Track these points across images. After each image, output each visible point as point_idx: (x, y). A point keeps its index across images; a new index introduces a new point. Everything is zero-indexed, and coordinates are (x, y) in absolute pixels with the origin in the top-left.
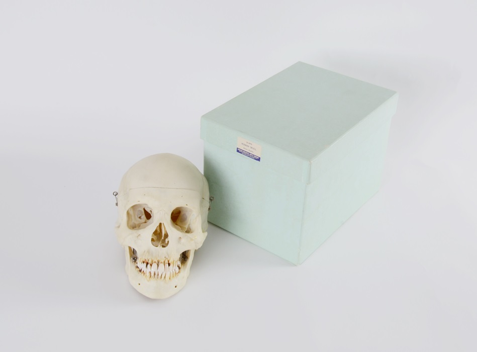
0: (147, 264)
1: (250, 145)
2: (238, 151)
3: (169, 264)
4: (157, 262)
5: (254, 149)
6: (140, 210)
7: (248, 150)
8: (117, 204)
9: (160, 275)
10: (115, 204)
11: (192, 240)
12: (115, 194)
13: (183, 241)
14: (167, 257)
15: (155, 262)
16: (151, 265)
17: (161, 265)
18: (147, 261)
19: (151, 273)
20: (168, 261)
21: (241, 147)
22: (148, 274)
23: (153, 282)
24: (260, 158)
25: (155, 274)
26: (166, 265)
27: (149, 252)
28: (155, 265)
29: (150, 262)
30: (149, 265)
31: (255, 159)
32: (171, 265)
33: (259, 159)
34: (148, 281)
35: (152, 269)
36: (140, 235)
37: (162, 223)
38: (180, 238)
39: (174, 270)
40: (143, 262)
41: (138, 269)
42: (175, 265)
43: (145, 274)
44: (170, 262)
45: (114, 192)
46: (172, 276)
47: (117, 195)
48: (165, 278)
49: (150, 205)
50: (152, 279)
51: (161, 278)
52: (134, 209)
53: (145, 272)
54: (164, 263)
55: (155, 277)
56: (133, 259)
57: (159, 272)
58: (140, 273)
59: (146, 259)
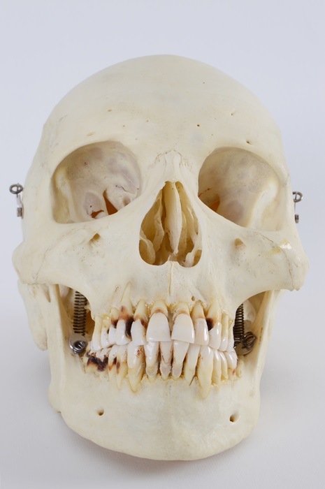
0: (130, 322)
3: (210, 324)
4: (166, 311)
6: (93, 195)
8: (21, 212)
9: (178, 361)
10: (16, 212)
12: (15, 189)
13: (247, 253)
14: (199, 297)
15: (159, 311)
16: (145, 324)
17: (183, 322)
18: (129, 312)
19: (144, 357)
20: (206, 313)
22: (134, 361)
23: (154, 395)
25: (160, 358)
26: (198, 321)
27: (132, 284)
28: (158, 323)
29: (140, 312)
30: (136, 327)
32: (217, 328)
34: (135, 392)
35: (150, 338)
36: (97, 237)
37: (173, 180)
38: (238, 243)
39: (224, 352)
40: (115, 323)
41: (94, 368)
42: (227, 331)
43: (122, 368)
44: (210, 316)
45: (12, 187)
46: (219, 373)
47: (21, 190)
48: (196, 375)
49: (129, 139)
50: (151, 381)
51: (183, 374)
52: (73, 187)
53: (121, 359)
54: (191, 314)
55: (159, 372)
56: (76, 345)
57: (176, 344)
58: (102, 374)
59: (123, 309)
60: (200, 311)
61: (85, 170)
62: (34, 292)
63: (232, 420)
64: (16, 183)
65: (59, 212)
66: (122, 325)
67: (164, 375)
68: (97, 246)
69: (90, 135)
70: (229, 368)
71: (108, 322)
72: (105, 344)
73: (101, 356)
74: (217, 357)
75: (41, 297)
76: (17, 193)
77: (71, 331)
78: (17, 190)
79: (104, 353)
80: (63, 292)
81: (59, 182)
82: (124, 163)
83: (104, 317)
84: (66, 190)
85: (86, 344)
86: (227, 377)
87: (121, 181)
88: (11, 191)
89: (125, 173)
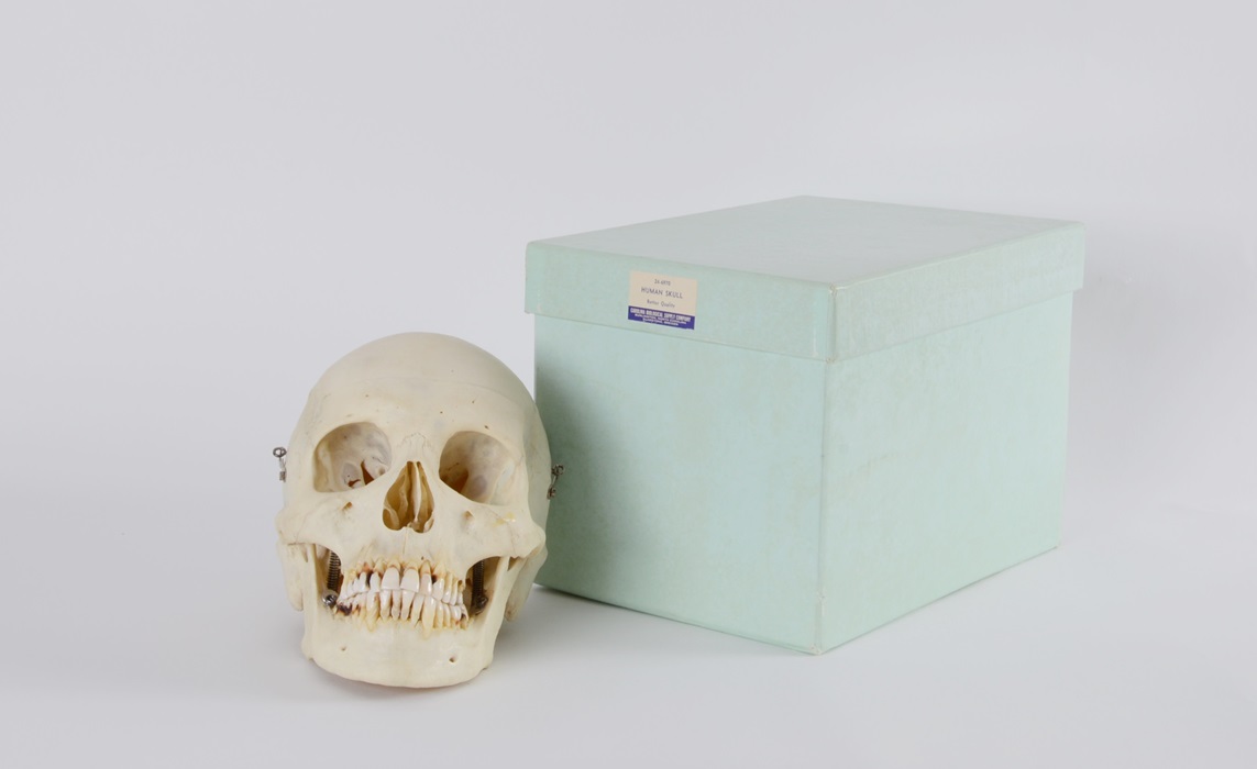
0: (370, 574)
1: (665, 288)
2: (632, 316)
3: (434, 579)
4: (399, 567)
5: (676, 295)
6: (351, 466)
7: (659, 303)
8: (283, 476)
9: (406, 606)
10: (278, 476)
11: (500, 521)
12: (278, 452)
13: (476, 524)
14: (428, 557)
15: (393, 566)
16: (381, 576)
17: (411, 577)
18: (370, 567)
19: (379, 603)
20: (432, 571)
21: (641, 301)
22: (372, 605)
23: (386, 633)
24: (693, 318)
25: (391, 604)
26: (424, 576)
27: (375, 544)
28: (391, 575)
29: (378, 566)
30: (375, 578)
31: (681, 326)
32: (440, 583)
33: (690, 324)
34: (371, 630)
35: (383, 587)
36: (349, 505)
37: (415, 461)
38: (468, 515)
39: (448, 604)
40: (358, 576)
41: (341, 615)
42: (450, 587)
43: (362, 611)
44: (435, 573)
45: (276, 450)
46: (441, 620)
47: (285, 453)
48: (420, 619)
49: (381, 422)
50: (384, 621)
51: (409, 617)
52: (334, 458)
53: (362, 605)
54: (419, 571)
55: (390, 615)
56: (328, 598)
57: (405, 593)
58: (347, 618)
59: (365, 564)
60: (426, 568)
61: (345, 443)
62: (293, 553)
63: (452, 660)
64: (279, 446)
65: (320, 482)
66: (364, 576)
67: (395, 617)
68: (350, 513)
69: (349, 416)
70: (452, 619)
71: (354, 575)
72: (351, 593)
73: (347, 604)
74: (441, 608)
75: (299, 557)
76: (280, 456)
77: (325, 587)
78: (281, 453)
79: (350, 601)
80: (320, 553)
81: (321, 454)
82: (379, 439)
83: (352, 571)
84: (326, 461)
85: (336, 598)
86: (449, 624)
87: (378, 454)
88: (274, 454)
89: (380, 447)
